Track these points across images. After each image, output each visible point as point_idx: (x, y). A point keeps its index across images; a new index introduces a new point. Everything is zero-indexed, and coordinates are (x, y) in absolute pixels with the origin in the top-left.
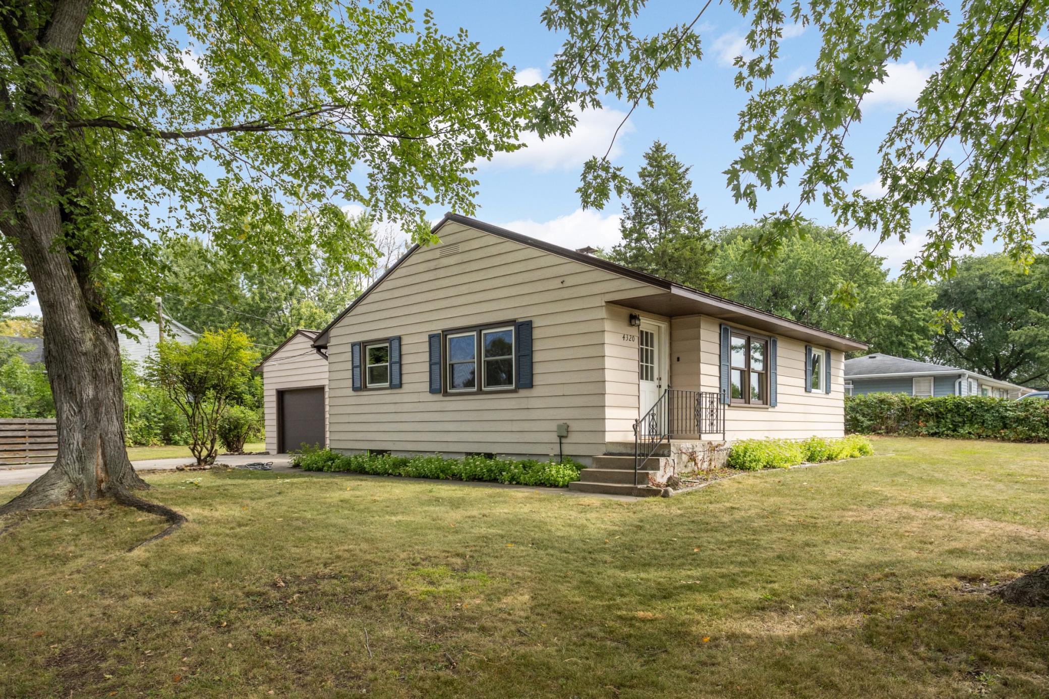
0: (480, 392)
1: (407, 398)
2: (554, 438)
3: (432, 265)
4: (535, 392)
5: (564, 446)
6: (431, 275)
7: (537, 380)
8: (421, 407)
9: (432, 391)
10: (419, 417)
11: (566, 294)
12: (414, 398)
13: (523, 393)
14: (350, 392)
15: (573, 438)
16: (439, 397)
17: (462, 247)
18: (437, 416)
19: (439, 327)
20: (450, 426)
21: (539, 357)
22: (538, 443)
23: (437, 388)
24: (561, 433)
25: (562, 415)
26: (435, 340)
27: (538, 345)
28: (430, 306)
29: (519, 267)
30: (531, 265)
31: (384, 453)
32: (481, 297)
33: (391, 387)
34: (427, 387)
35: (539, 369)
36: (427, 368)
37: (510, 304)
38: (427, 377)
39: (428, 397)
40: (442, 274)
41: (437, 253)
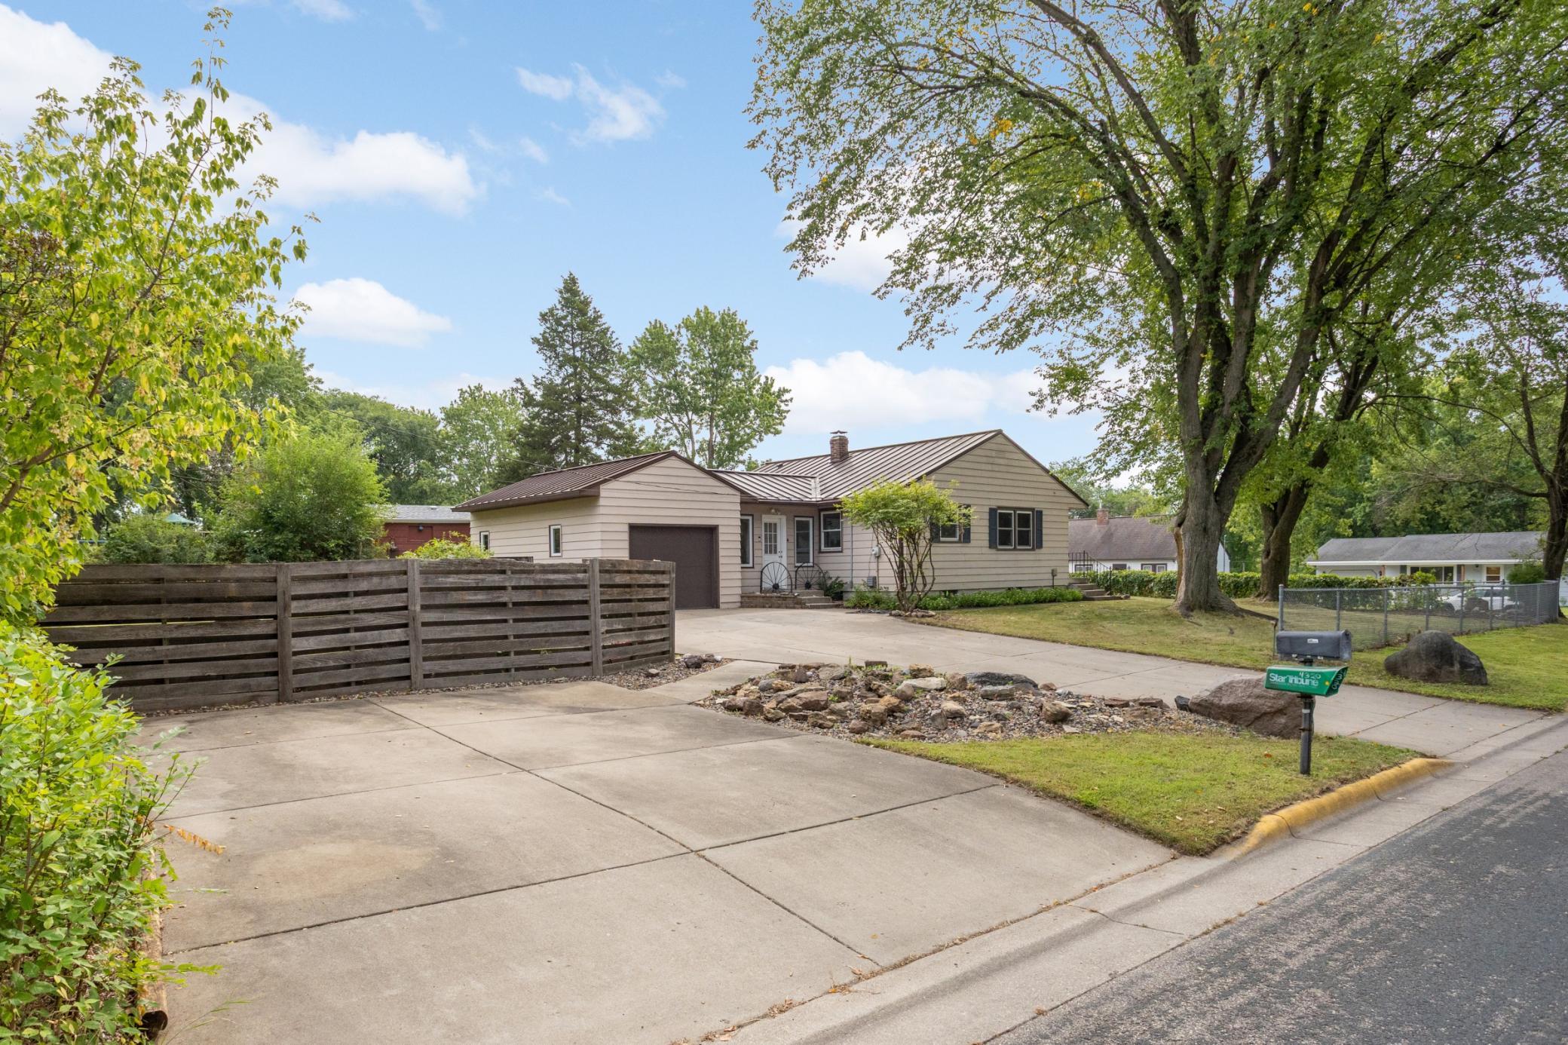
0: (1015, 549)
1: (972, 551)
2: (1050, 576)
3: (992, 460)
4: (1043, 551)
5: (1055, 581)
6: (989, 467)
7: (1045, 544)
8: (984, 557)
9: (990, 547)
10: (982, 564)
11: (1055, 499)
12: (978, 551)
13: (1037, 551)
15: (1059, 576)
16: (993, 551)
17: (1007, 455)
18: (993, 564)
19: (994, 504)
20: (1001, 571)
21: (1044, 531)
22: (1044, 580)
23: (992, 545)
24: (1054, 574)
25: (1053, 564)
26: (992, 512)
27: (1044, 525)
28: (989, 488)
29: (1035, 478)
30: (1041, 479)
31: (955, 592)
32: (1017, 490)
33: (959, 542)
34: (986, 543)
35: (1044, 538)
36: (987, 530)
37: (1031, 498)
38: (986, 537)
39: (987, 550)
40: (996, 468)
41: (994, 454)
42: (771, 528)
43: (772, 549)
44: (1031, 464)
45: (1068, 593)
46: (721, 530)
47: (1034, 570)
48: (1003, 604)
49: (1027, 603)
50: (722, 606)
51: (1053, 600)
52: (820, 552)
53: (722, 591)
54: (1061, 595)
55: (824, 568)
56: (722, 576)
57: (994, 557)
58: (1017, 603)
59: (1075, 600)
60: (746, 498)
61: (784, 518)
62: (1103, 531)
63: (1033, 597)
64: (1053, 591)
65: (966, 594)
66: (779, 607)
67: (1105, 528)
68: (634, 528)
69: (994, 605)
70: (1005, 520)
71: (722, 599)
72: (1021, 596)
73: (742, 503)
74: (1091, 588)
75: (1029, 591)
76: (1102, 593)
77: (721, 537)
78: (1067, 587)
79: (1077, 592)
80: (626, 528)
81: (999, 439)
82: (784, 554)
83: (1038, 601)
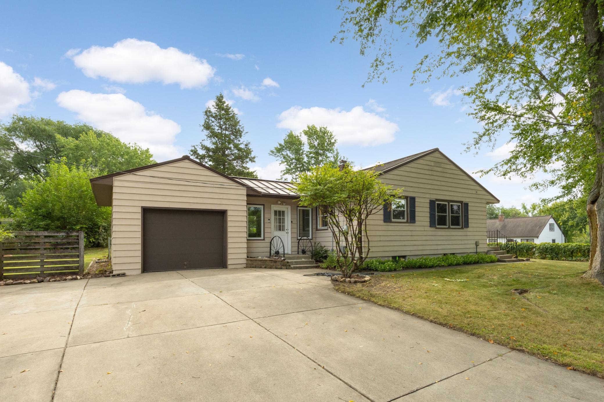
0: (449, 228)
1: (417, 229)
2: (474, 246)
3: (430, 168)
4: (469, 229)
5: (478, 249)
6: (430, 172)
7: (470, 225)
8: (425, 233)
9: (431, 226)
10: (424, 238)
11: (477, 196)
12: (422, 229)
13: (465, 229)
14: (382, 222)
15: (480, 246)
16: (433, 229)
17: (442, 165)
18: (433, 238)
19: (434, 197)
20: (439, 243)
21: (470, 217)
22: (470, 248)
23: (432, 224)
24: (477, 244)
25: (477, 238)
26: (432, 203)
27: (470, 212)
28: (429, 187)
29: (462, 182)
30: (467, 182)
31: (404, 257)
32: (450, 189)
33: (407, 222)
34: (428, 224)
35: (470, 221)
36: (428, 215)
37: (461, 195)
38: (428, 219)
39: (429, 229)
40: (435, 173)
41: (432, 164)
42: (280, 214)
43: (281, 228)
44: (460, 173)
45: (487, 258)
46: (229, 213)
47: (463, 242)
48: (439, 266)
49: (458, 264)
50: (229, 267)
51: (476, 263)
52: (317, 230)
53: (229, 257)
54: (482, 259)
55: (318, 240)
56: (229, 246)
57: (434, 233)
58: (450, 265)
59: (492, 262)
60: (252, 193)
61: (289, 207)
62: (502, 224)
63: (461, 260)
64: (476, 256)
65: (411, 258)
66: (271, 268)
67: (502, 223)
68: (146, 211)
69: (432, 267)
70: (442, 208)
71: (229, 262)
72: (452, 259)
73: (248, 195)
74: (503, 253)
75: (459, 256)
76: (511, 257)
77: (229, 218)
78: (487, 253)
79: (494, 257)
80: (139, 210)
81: (436, 154)
82: (290, 231)
83: (466, 263)
